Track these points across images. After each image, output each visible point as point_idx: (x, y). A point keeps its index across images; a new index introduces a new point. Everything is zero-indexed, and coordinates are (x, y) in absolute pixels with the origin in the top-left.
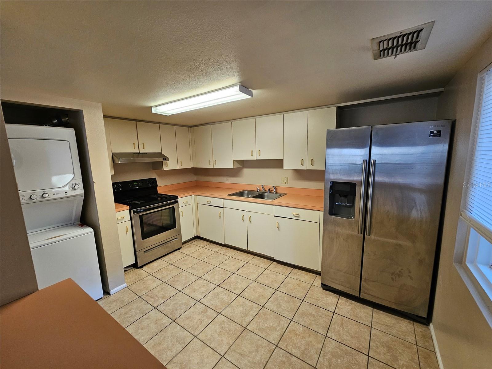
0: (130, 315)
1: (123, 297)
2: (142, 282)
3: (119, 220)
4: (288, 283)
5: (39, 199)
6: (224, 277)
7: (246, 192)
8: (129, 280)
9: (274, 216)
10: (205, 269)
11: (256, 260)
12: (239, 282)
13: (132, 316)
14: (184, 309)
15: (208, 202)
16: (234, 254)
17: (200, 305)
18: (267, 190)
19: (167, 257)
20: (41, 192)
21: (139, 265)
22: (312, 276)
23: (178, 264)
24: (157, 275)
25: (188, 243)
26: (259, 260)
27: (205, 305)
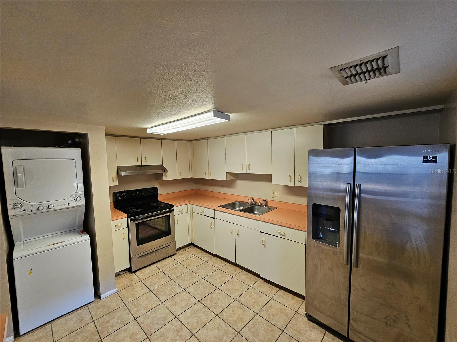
0: (111, 325)
1: (110, 303)
2: (132, 288)
3: (117, 227)
4: (271, 307)
5: (44, 210)
6: (207, 291)
7: (238, 203)
8: (121, 284)
9: (261, 232)
10: (191, 280)
11: (243, 275)
12: (221, 299)
13: (112, 325)
14: (161, 324)
15: (202, 212)
16: (222, 265)
17: (177, 322)
18: (258, 202)
19: (160, 263)
20: (48, 204)
21: (133, 270)
22: (299, 301)
23: (168, 272)
24: (146, 282)
25: (182, 250)
26: (246, 275)
27: (181, 322)
